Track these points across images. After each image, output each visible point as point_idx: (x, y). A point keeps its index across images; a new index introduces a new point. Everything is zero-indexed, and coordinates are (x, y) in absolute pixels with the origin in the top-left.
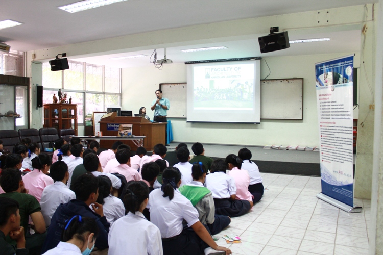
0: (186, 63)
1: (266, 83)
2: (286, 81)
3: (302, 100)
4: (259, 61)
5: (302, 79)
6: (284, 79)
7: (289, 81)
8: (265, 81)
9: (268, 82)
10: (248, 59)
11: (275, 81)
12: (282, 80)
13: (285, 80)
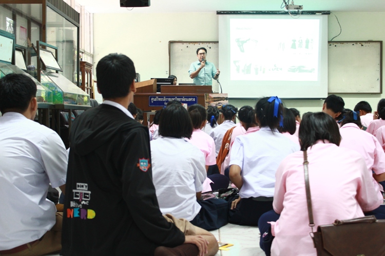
0: (219, 13)
1: (333, 45)
2: (359, 45)
3: (379, 69)
4: (326, 16)
5: (381, 42)
6: (356, 42)
7: (363, 44)
8: (331, 44)
9: (335, 44)
10: (313, 13)
11: (346, 44)
12: (354, 43)
13: (358, 43)
